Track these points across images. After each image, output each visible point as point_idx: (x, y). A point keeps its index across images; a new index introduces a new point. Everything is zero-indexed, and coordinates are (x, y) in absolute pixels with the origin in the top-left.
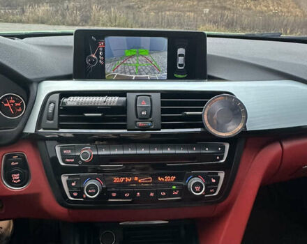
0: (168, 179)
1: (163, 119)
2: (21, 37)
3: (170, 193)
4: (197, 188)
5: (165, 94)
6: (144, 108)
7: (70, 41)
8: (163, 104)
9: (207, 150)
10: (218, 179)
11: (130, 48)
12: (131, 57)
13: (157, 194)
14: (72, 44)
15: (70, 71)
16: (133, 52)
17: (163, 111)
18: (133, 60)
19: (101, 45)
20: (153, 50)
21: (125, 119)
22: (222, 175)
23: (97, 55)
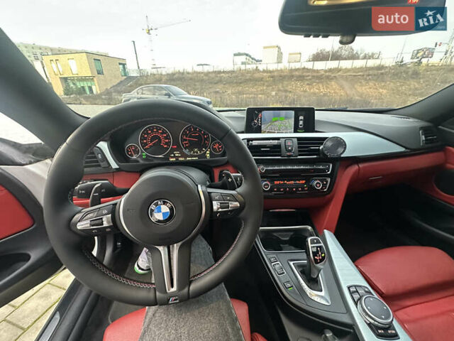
0: (301, 182)
1: (299, 151)
2: (234, 111)
3: (303, 190)
4: (318, 185)
5: (299, 139)
6: (290, 146)
7: (244, 115)
8: (299, 144)
9: (321, 167)
10: (327, 182)
11: (274, 117)
12: (276, 121)
13: (297, 190)
14: (245, 116)
15: (243, 129)
16: (276, 119)
17: (299, 147)
18: (277, 123)
19: (260, 115)
20: (286, 118)
21: (280, 151)
22: (329, 180)
23: (258, 121)
